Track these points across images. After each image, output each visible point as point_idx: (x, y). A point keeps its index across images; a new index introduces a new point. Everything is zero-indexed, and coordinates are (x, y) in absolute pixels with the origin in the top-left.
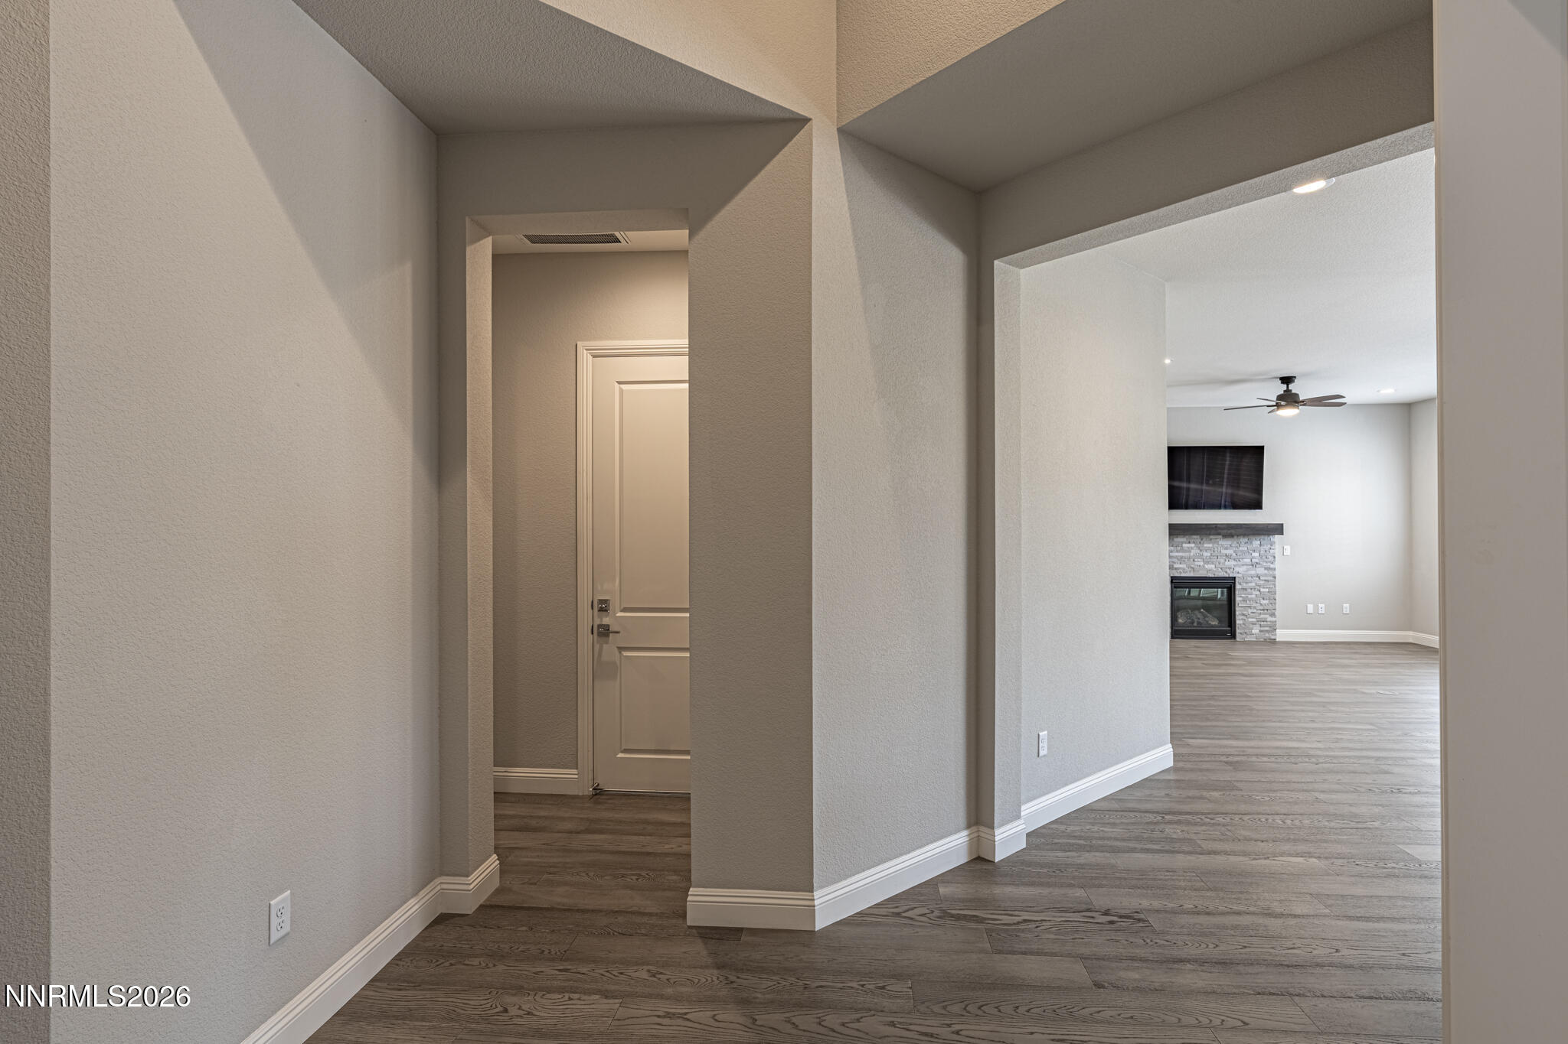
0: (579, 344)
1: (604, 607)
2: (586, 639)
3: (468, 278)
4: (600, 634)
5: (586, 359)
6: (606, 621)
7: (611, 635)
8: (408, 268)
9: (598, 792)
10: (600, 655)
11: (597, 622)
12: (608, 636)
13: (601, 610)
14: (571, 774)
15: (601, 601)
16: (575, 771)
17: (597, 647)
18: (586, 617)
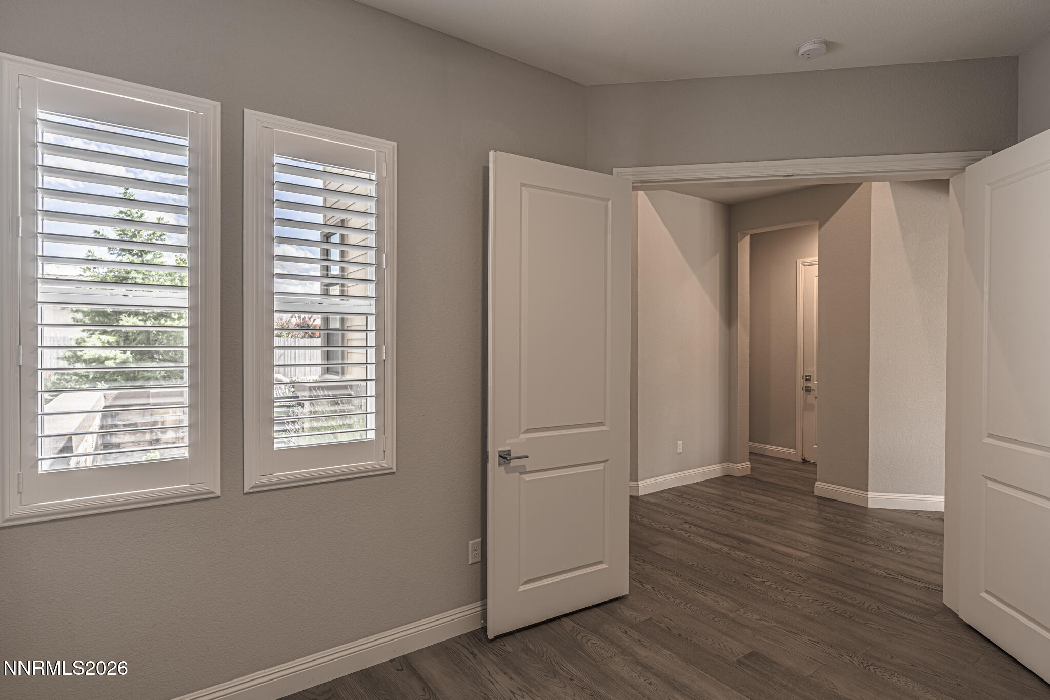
0: (798, 261)
1: (808, 378)
2: (800, 393)
3: (739, 254)
4: (806, 390)
5: (801, 267)
6: (809, 385)
7: (811, 391)
8: (718, 256)
9: (805, 461)
10: (806, 400)
11: (805, 385)
12: (810, 391)
13: (807, 380)
14: (793, 451)
15: (807, 376)
16: (794, 450)
17: (805, 396)
18: (800, 383)
